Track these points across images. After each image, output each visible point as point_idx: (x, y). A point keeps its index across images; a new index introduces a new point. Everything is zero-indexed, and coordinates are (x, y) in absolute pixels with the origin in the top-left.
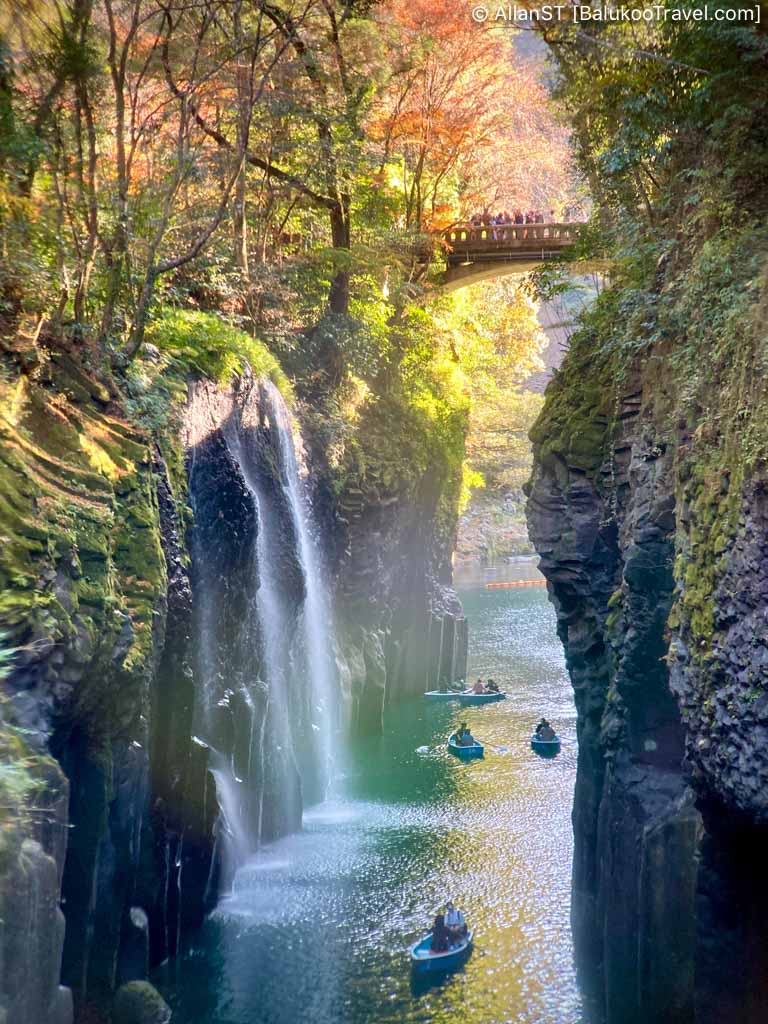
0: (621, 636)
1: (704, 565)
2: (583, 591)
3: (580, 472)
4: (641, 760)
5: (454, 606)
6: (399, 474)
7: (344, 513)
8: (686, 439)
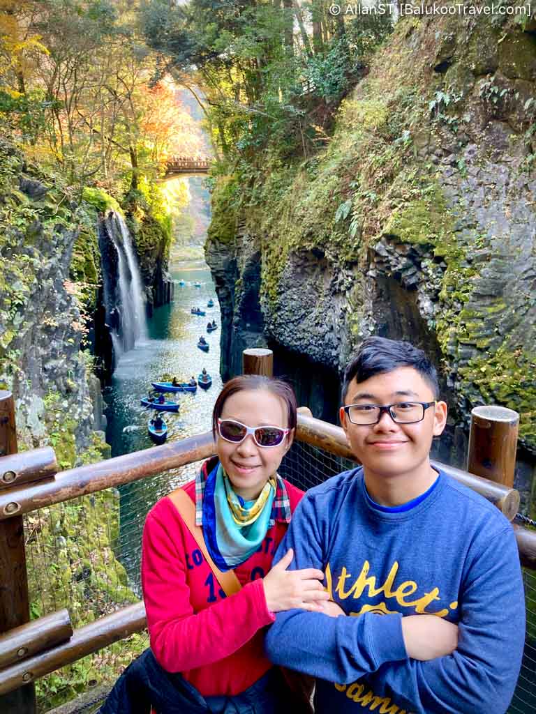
0: (239, 293)
1: (273, 275)
2: (225, 279)
3: (223, 243)
4: (245, 329)
5: (170, 279)
6: (154, 239)
7: (139, 252)
8: (267, 236)
